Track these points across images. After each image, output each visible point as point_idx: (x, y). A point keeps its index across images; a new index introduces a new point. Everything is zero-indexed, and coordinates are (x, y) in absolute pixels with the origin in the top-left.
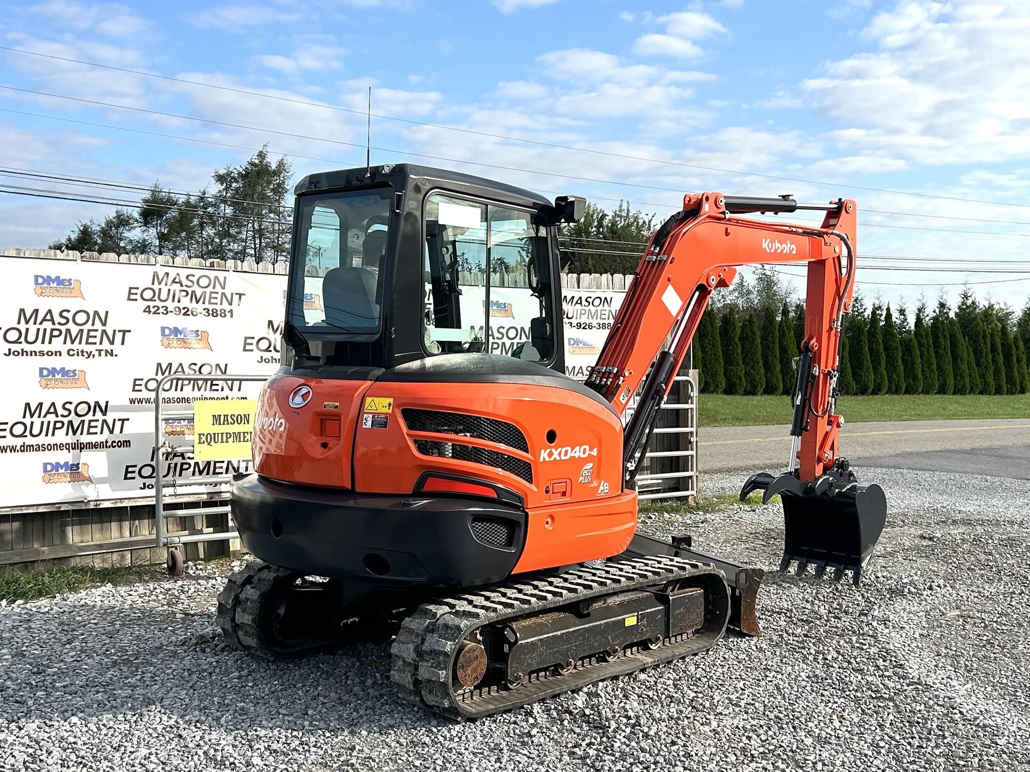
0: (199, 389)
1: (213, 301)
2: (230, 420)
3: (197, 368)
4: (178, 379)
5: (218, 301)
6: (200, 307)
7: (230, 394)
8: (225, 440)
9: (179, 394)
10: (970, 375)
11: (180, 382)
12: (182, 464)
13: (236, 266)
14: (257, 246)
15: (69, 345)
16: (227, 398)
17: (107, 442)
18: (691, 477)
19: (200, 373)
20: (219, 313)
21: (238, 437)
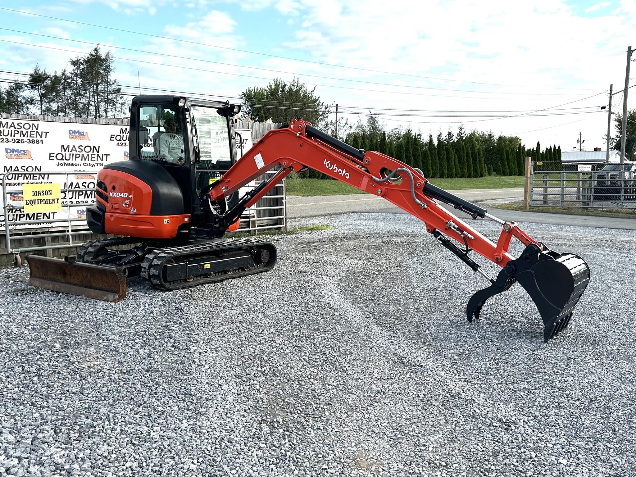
0: (27, 179)
1: (32, 136)
2: (42, 193)
3: (25, 168)
4: (15, 174)
5: (35, 136)
6: (25, 139)
7: (43, 181)
8: (39, 203)
9: (16, 181)
10: (455, 169)
11: (17, 175)
12: (20, 215)
13: (44, 118)
14: (96, 100)
16: (42, 183)
18: (283, 218)
19: (27, 171)
20: (35, 141)
21: (46, 201)
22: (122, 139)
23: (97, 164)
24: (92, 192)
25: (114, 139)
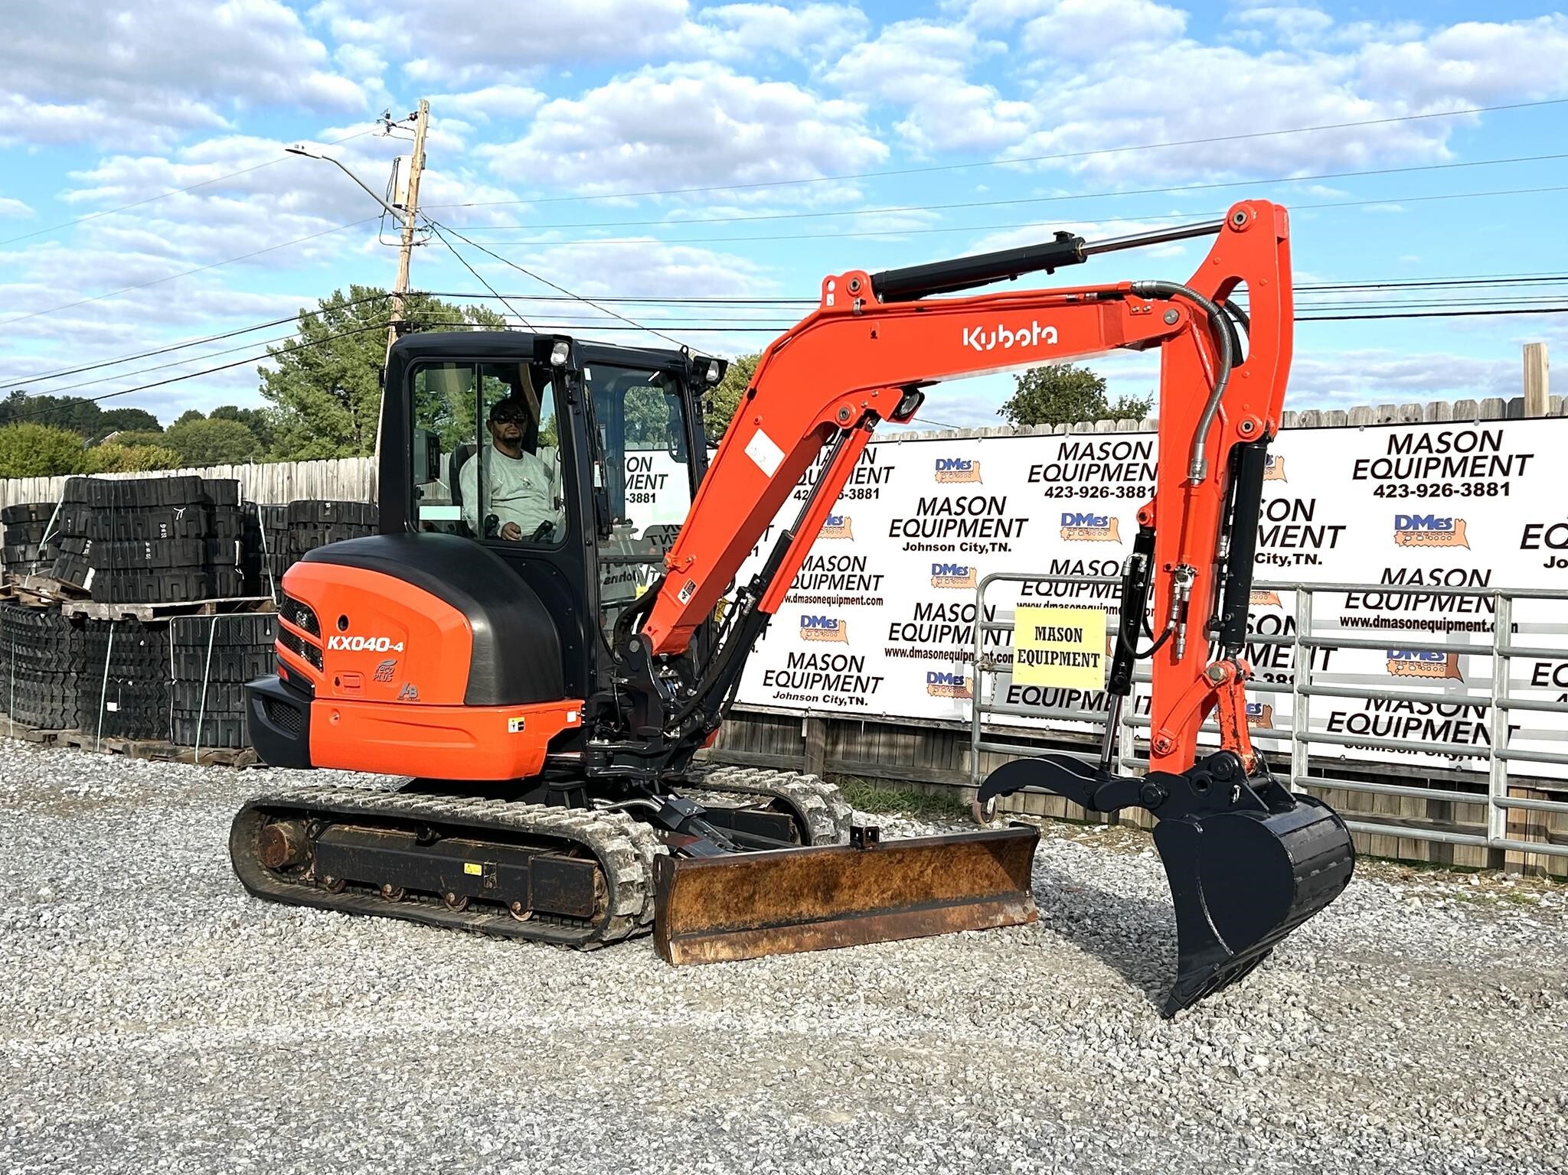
1: (1130, 476)
2: (1057, 635)
3: (1099, 567)
4: (1074, 582)
5: (1137, 476)
6: (1113, 486)
8: (1050, 661)
11: (1076, 585)
15: (962, 538)
17: (992, 654)
19: (1103, 574)
20: (1135, 492)
21: (1067, 658)
22: (1392, 473)
23: (1298, 556)
24: (1267, 647)
25: (1368, 473)
